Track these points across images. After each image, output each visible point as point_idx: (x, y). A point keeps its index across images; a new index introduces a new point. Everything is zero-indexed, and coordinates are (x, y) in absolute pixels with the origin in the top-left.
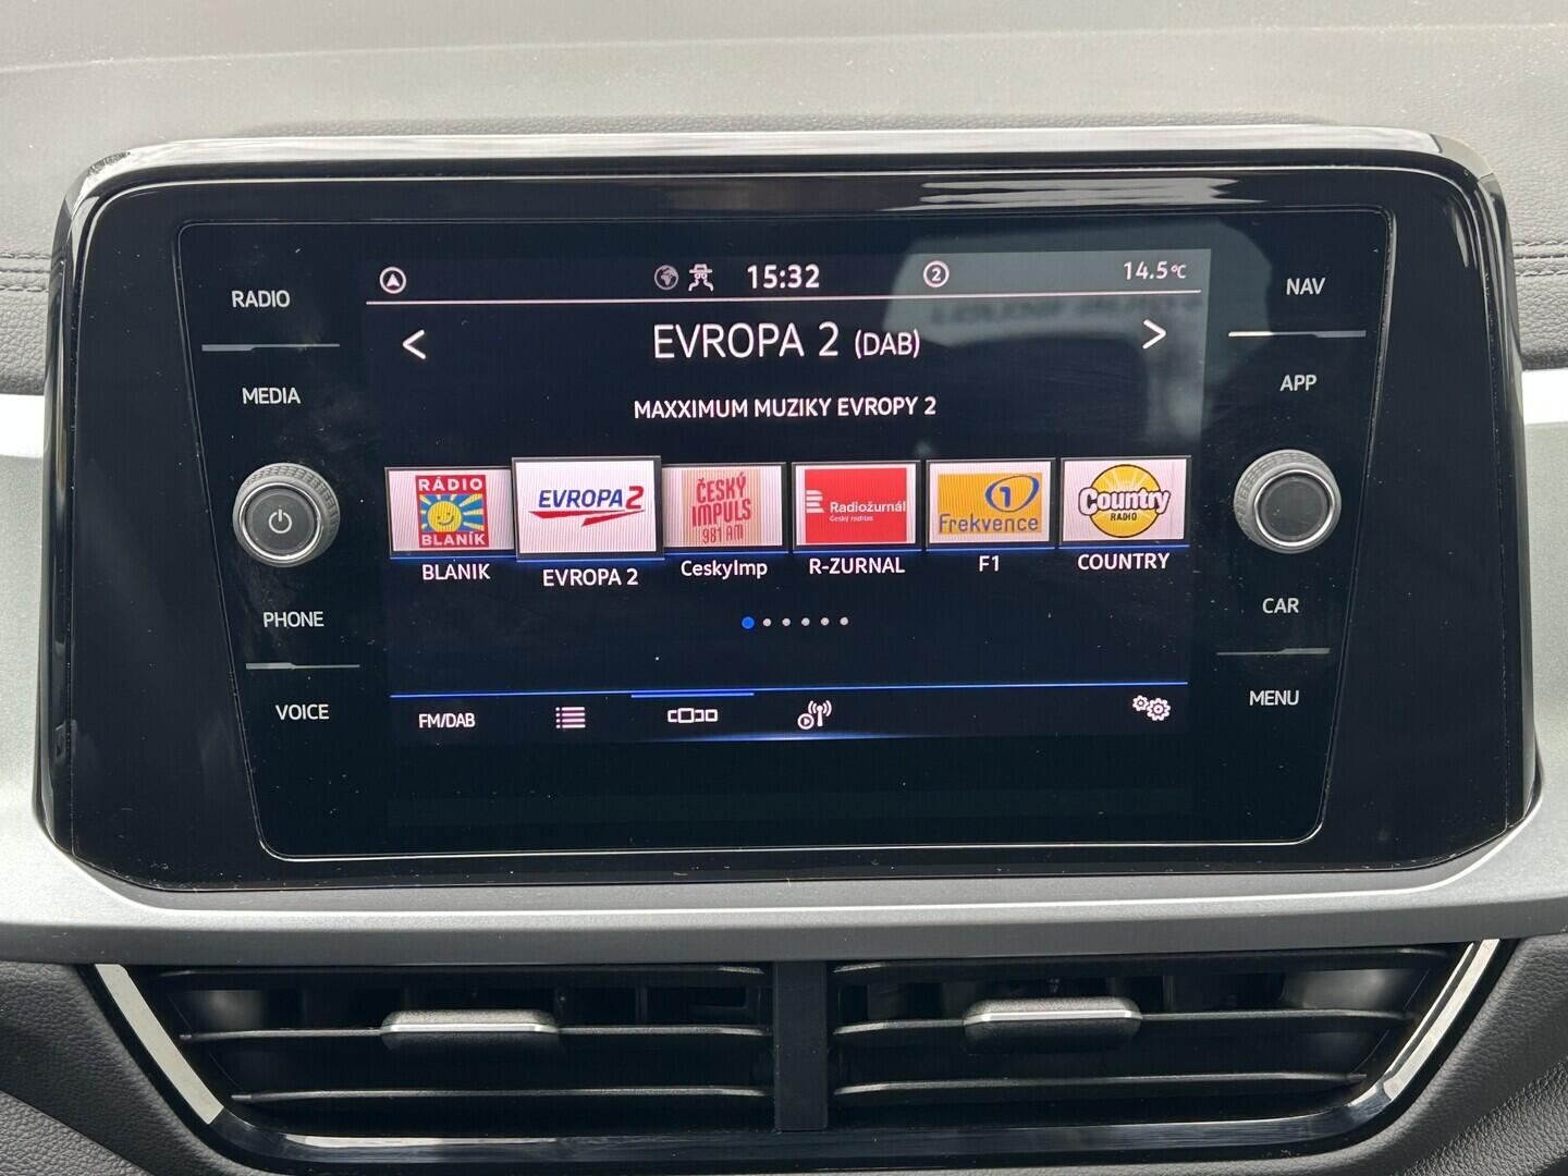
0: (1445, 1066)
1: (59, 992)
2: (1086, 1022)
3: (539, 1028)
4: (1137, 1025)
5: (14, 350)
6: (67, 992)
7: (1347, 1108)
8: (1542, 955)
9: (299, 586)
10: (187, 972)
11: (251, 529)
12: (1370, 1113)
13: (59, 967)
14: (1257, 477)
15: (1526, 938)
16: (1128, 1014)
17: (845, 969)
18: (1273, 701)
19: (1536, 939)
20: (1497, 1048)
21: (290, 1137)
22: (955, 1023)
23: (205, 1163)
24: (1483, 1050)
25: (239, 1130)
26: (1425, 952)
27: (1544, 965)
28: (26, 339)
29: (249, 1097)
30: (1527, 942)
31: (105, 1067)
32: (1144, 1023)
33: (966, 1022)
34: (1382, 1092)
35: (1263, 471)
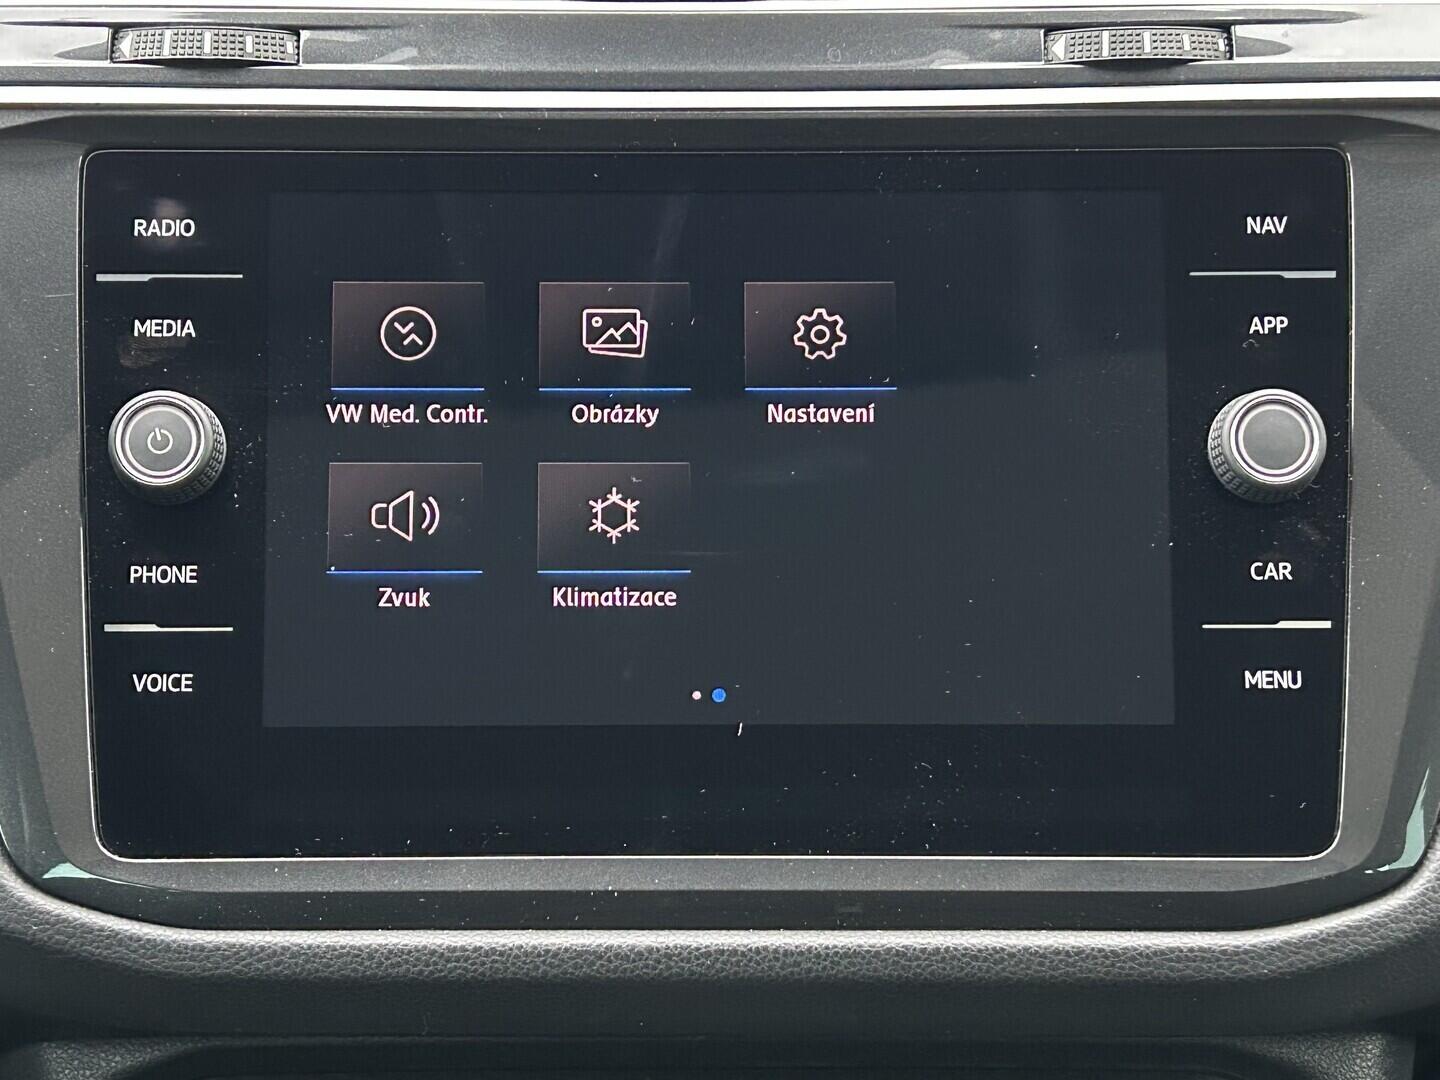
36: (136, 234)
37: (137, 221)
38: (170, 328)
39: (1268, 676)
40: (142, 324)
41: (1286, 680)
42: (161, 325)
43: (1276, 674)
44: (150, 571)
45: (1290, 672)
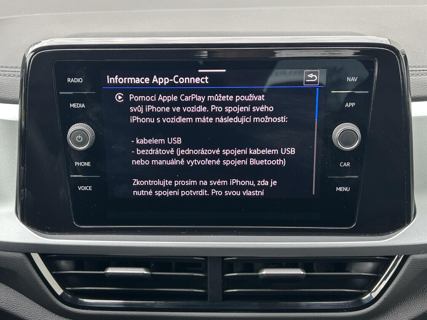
0: (388, 289)
1: (21, 260)
2: (291, 275)
3: (145, 272)
4: (305, 275)
5: (12, 92)
6: (23, 260)
7: (361, 300)
8: (415, 260)
9: (84, 155)
10: (54, 256)
11: (72, 140)
12: (368, 301)
13: (21, 253)
14: (338, 130)
15: (411, 255)
16: (302, 273)
17: (227, 259)
18: (343, 190)
19: (413, 255)
20: (403, 284)
21: (80, 299)
22: (256, 274)
23: (58, 306)
24: (399, 285)
25: (68, 297)
26: (383, 258)
27: (416, 262)
28: (14, 90)
29: (70, 288)
30: (411, 256)
31: (33, 280)
32: (307, 275)
33: (259, 274)
34: (371, 295)
35: (340, 129)
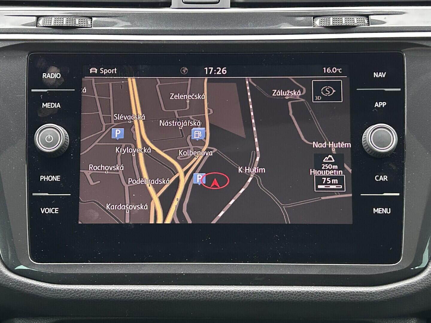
36: (43, 77)
37: (43, 74)
38: (53, 106)
39: (380, 210)
40: (45, 104)
41: (386, 211)
42: (50, 104)
43: (383, 209)
44: (46, 177)
45: (387, 209)
